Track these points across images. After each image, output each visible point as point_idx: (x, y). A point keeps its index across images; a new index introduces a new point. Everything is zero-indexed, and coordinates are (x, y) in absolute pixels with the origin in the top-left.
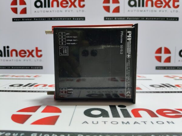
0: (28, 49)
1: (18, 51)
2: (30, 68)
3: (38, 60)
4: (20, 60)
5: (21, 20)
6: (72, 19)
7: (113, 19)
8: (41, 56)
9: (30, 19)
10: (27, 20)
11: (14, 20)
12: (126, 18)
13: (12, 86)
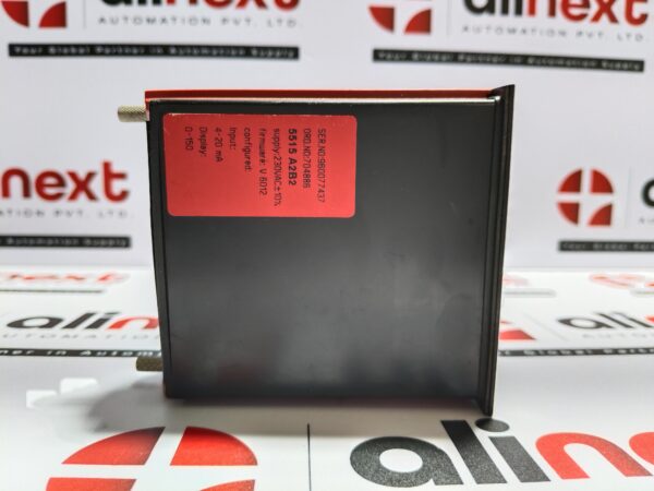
0: (73, 168)
1: (33, 177)
2: (80, 242)
3: (111, 213)
4: (39, 213)
5: (43, 50)
6: (246, 52)
7: (407, 56)
8: (124, 195)
9: (82, 51)
10: (70, 54)
11: (15, 50)
12: (454, 57)
13: (18, 324)
